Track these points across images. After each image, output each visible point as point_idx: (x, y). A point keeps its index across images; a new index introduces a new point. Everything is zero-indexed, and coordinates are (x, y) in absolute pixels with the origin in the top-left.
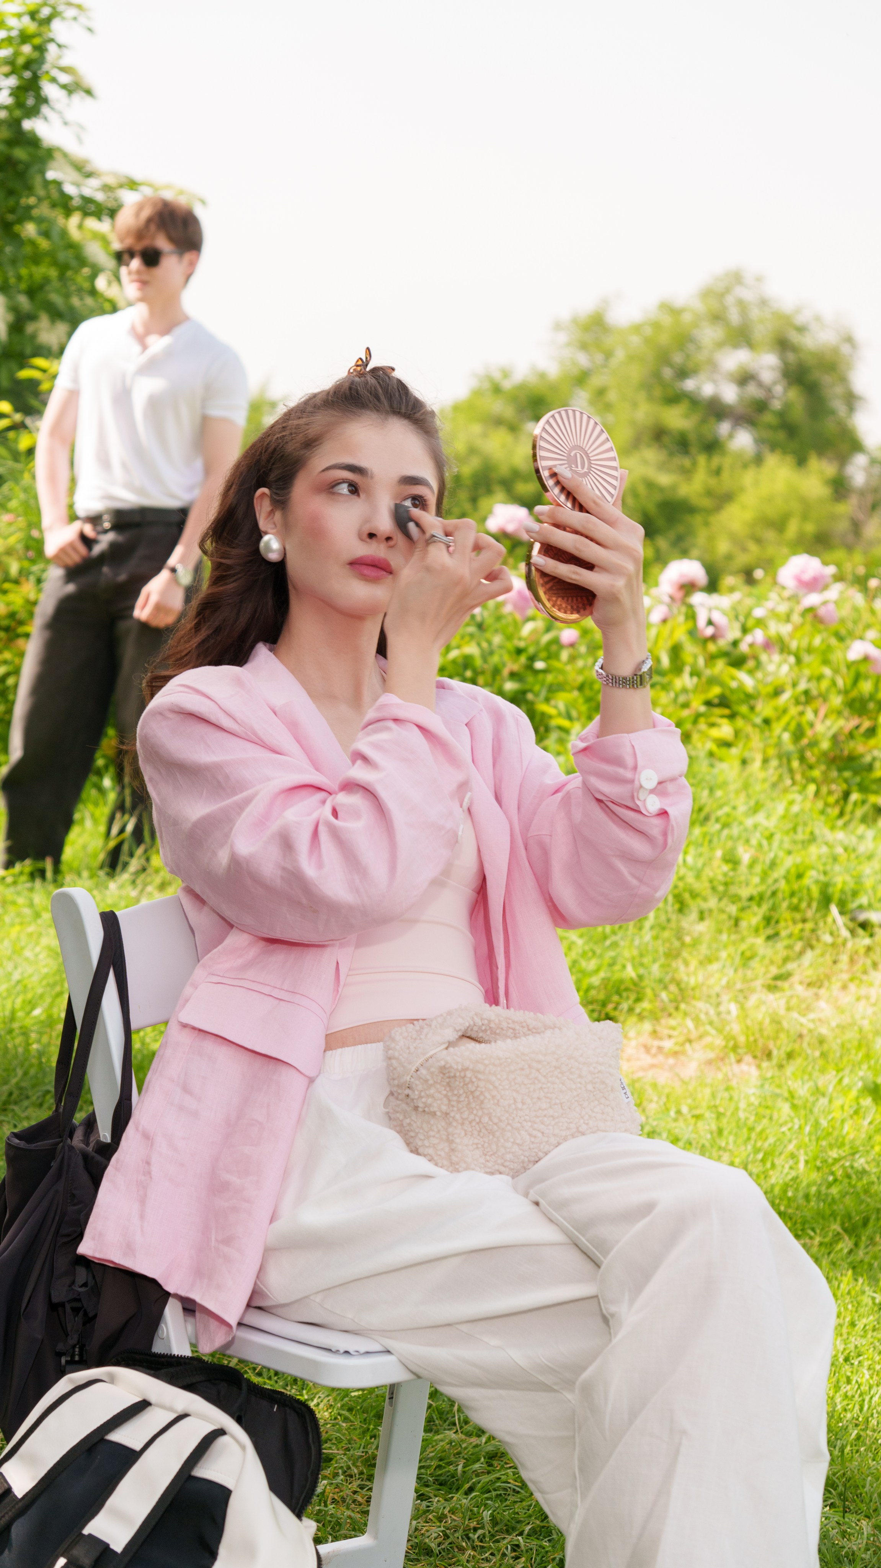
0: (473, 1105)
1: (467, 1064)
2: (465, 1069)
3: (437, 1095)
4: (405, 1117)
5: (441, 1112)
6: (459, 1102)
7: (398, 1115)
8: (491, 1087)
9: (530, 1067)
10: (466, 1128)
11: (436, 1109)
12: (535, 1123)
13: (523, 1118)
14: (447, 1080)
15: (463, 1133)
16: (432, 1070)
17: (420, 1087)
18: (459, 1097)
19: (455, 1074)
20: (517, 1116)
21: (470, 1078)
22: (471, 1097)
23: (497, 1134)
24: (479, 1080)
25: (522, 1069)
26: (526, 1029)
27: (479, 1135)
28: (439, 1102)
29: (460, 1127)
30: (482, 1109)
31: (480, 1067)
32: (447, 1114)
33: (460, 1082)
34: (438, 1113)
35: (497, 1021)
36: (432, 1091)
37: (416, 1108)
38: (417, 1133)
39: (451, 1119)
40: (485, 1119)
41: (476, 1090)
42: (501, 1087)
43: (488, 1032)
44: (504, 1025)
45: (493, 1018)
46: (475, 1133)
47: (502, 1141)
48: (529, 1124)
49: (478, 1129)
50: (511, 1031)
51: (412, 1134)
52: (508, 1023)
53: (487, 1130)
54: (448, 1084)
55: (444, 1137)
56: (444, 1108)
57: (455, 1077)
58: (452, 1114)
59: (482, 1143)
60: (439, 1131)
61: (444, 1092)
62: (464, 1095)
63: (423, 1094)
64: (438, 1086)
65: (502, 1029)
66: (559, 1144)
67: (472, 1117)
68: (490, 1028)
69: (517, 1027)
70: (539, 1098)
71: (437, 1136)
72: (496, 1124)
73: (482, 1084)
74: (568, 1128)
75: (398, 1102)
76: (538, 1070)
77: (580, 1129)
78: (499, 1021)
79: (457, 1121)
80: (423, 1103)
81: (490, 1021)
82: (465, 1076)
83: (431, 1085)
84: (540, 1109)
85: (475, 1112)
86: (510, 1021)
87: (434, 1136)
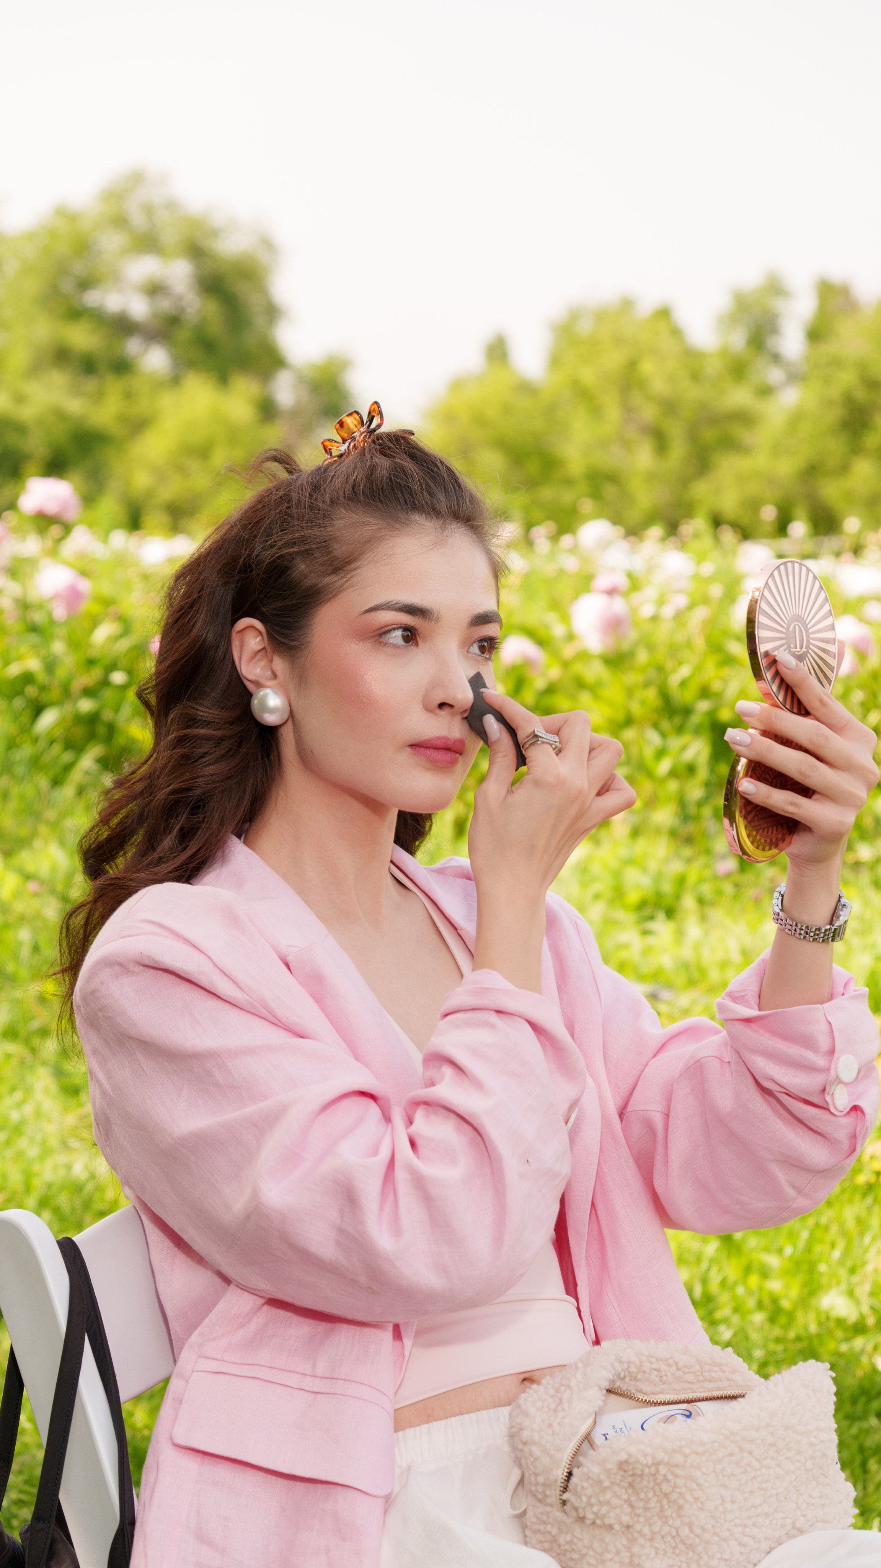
0: (668, 1513)
1: (660, 1455)
2: (657, 1464)
3: (615, 1501)
4: (561, 1531)
5: (621, 1524)
6: (646, 1509)
7: (549, 1528)
8: (694, 1486)
9: (741, 1449)
10: (657, 1545)
11: (612, 1521)
12: (745, 1526)
13: (733, 1523)
14: (630, 1479)
15: (653, 1554)
16: (609, 1466)
17: (589, 1491)
18: (647, 1502)
19: (642, 1471)
20: (725, 1521)
21: (665, 1475)
22: (665, 1501)
23: (700, 1549)
24: (676, 1476)
25: (731, 1455)
26: (674, 1368)
27: (673, 1553)
28: (618, 1511)
29: (648, 1544)
30: (680, 1516)
31: (679, 1459)
32: (628, 1527)
33: (649, 1482)
34: (617, 1527)
35: (638, 1363)
36: (608, 1495)
37: (581, 1519)
38: (583, 1556)
39: (636, 1535)
40: (685, 1531)
41: (673, 1491)
42: (707, 1484)
43: (627, 1379)
44: (647, 1366)
45: (634, 1359)
46: (670, 1550)
47: (706, 1558)
48: (740, 1529)
49: (674, 1545)
50: (656, 1373)
51: (575, 1556)
52: (651, 1363)
53: (684, 1544)
54: (631, 1485)
55: (627, 1560)
56: (626, 1519)
57: (642, 1475)
58: (638, 1527)
59: (679, 1564)
60: (618, 1553)
61: (625, 1497)
62: (655, 1499)
63: (593, 1500)
64: (616, 1488)
65: (644, 1372)
66: (771, 1549)
67: (666, 1529)
68: (630, 1372)
69: (663, 1367)
70: (751, 1492)
71: (617, 1559)
72: (697, 1536)
73: (680, 1482)
74: (783, 1526)
75: (548, 1509)
76: (750, 1453)
77: (797, 1525)
78: (641, 1361)
79: (644, 1536)
80: (593, 1513)
81: (629, 1363)
82: (657, 1472)
83: (606, 1488)
84: (752, 1506)
85: (671, 1522)
86: (654, 1360)
87: (611, 1560)
